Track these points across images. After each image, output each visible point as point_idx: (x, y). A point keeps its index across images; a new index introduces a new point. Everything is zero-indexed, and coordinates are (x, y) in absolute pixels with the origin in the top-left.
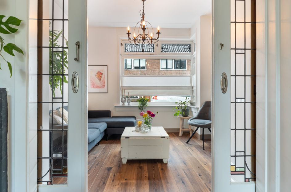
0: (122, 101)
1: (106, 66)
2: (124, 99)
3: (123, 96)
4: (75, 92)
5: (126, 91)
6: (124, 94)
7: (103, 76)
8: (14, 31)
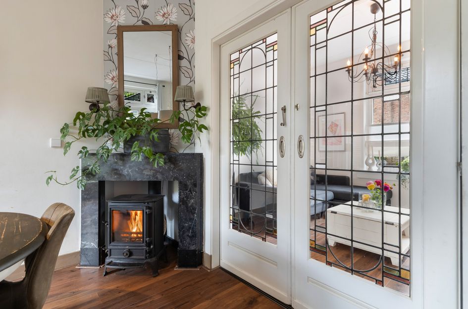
0: (367, 164)
1: (343, 114)
2: (370, 161)
3: (369, 155)
4: (282, 156)
5: (374, 148)
6: (371, 152)
7: (338, 128)
8: (204, 115)
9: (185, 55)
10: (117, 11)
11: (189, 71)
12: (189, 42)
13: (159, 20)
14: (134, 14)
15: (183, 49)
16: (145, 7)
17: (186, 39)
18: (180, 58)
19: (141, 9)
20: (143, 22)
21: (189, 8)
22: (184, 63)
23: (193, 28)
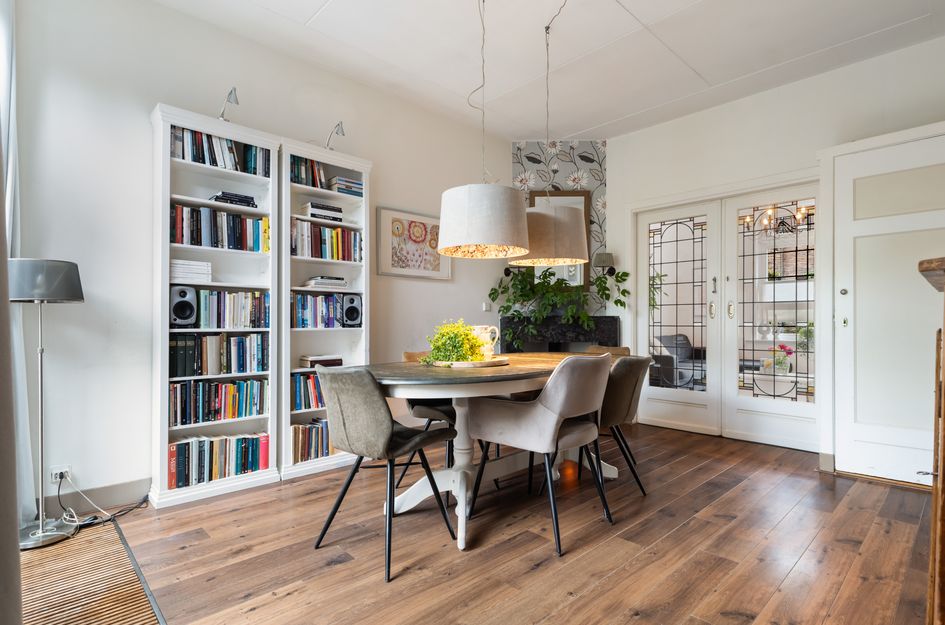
8: (625, 280)
9: (596, 220)
10: (527, 174)
11: (600, 236)
12: (600, 207)
13: (570, 184)
14: (544, 178)
15: (593, 214)
16: (555, 172)
17: (597, 204)
18: (592, 222)
19: (552, 174)
20: (553, 186)
21: (600, 174)
22: (595, 227)
23: (604, 194)
